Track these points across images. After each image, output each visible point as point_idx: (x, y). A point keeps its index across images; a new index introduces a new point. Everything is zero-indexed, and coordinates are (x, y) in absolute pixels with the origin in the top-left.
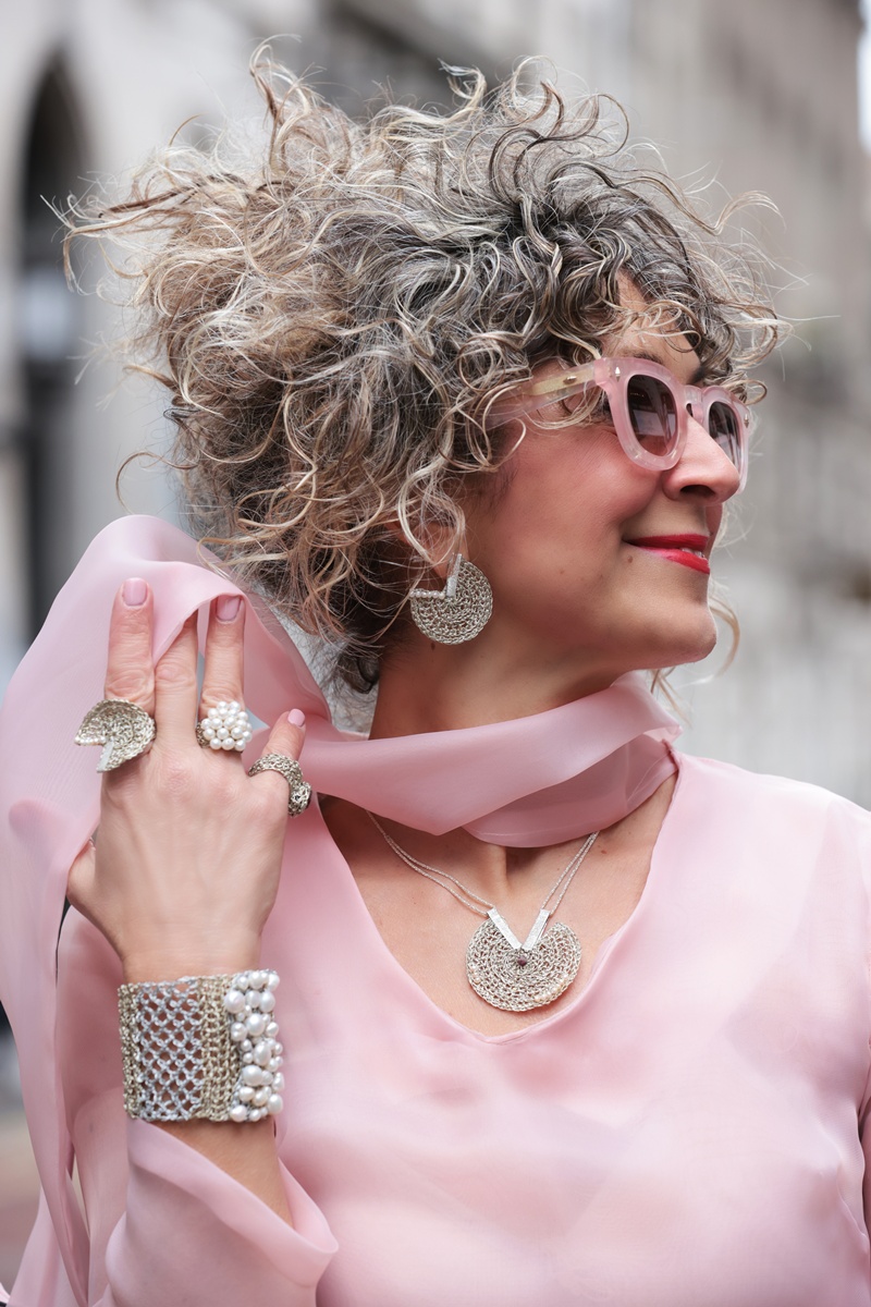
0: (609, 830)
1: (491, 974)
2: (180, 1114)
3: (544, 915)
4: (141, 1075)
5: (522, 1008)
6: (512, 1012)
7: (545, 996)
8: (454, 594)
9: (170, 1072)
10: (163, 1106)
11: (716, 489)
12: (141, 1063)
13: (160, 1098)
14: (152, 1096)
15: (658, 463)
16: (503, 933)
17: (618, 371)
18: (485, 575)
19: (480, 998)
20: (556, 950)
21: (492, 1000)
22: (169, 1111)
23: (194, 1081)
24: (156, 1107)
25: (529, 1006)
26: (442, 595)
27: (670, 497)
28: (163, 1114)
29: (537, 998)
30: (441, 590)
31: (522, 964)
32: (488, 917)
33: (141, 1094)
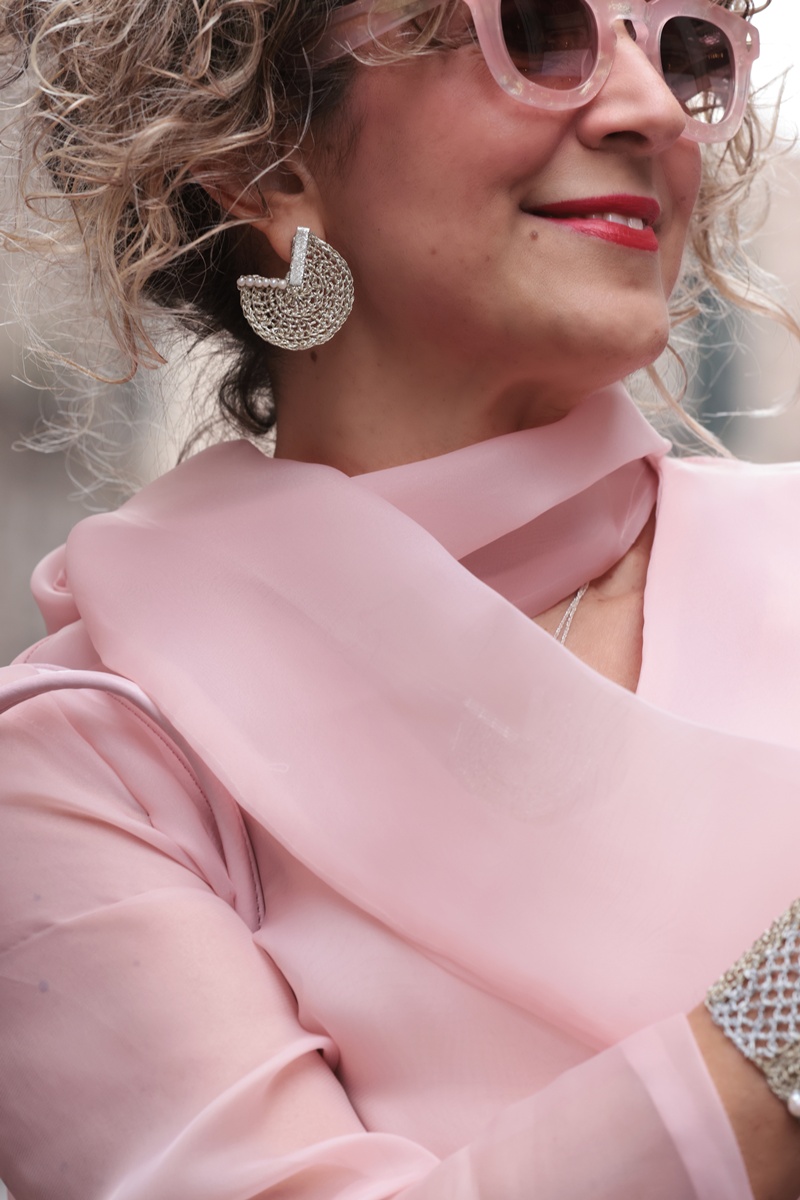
2: (747, 1043)
4: (754, 971)
8: (301, 282)
9: (781, 995)
10: (741, 1019)
12: (766, 959)
13: (745, 1010)
14: (742, 999)
18: (343, 256)
22: (739, 1030)
23: (792, 1027)
24: (734, 1014)
26: (283, 283)
27: (586, 144)
28: (733, 1028)
33: (734, 988)
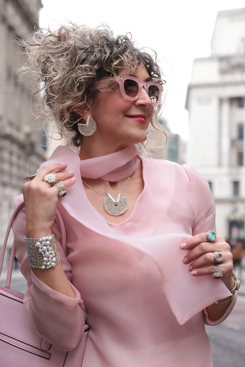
0: (131, 176)
1: (110, 208)
3: (120, 194)
5: (117, 215)
6: (115, 216)
7: (122, 212)
8: (88, 125)
11: (146, 105)
15: (132, 99)
16: (111, 199)
17: (122, 79)
18: (95, 121)
19: (108, 213)
20: (123, 202)
21: (110, 213)
25: (119, 214)
26: (85, 125)
27: (136, 106)
29: (120, 213)
30: (85, 124)
31: (116, 205)
32: (108, 195)
